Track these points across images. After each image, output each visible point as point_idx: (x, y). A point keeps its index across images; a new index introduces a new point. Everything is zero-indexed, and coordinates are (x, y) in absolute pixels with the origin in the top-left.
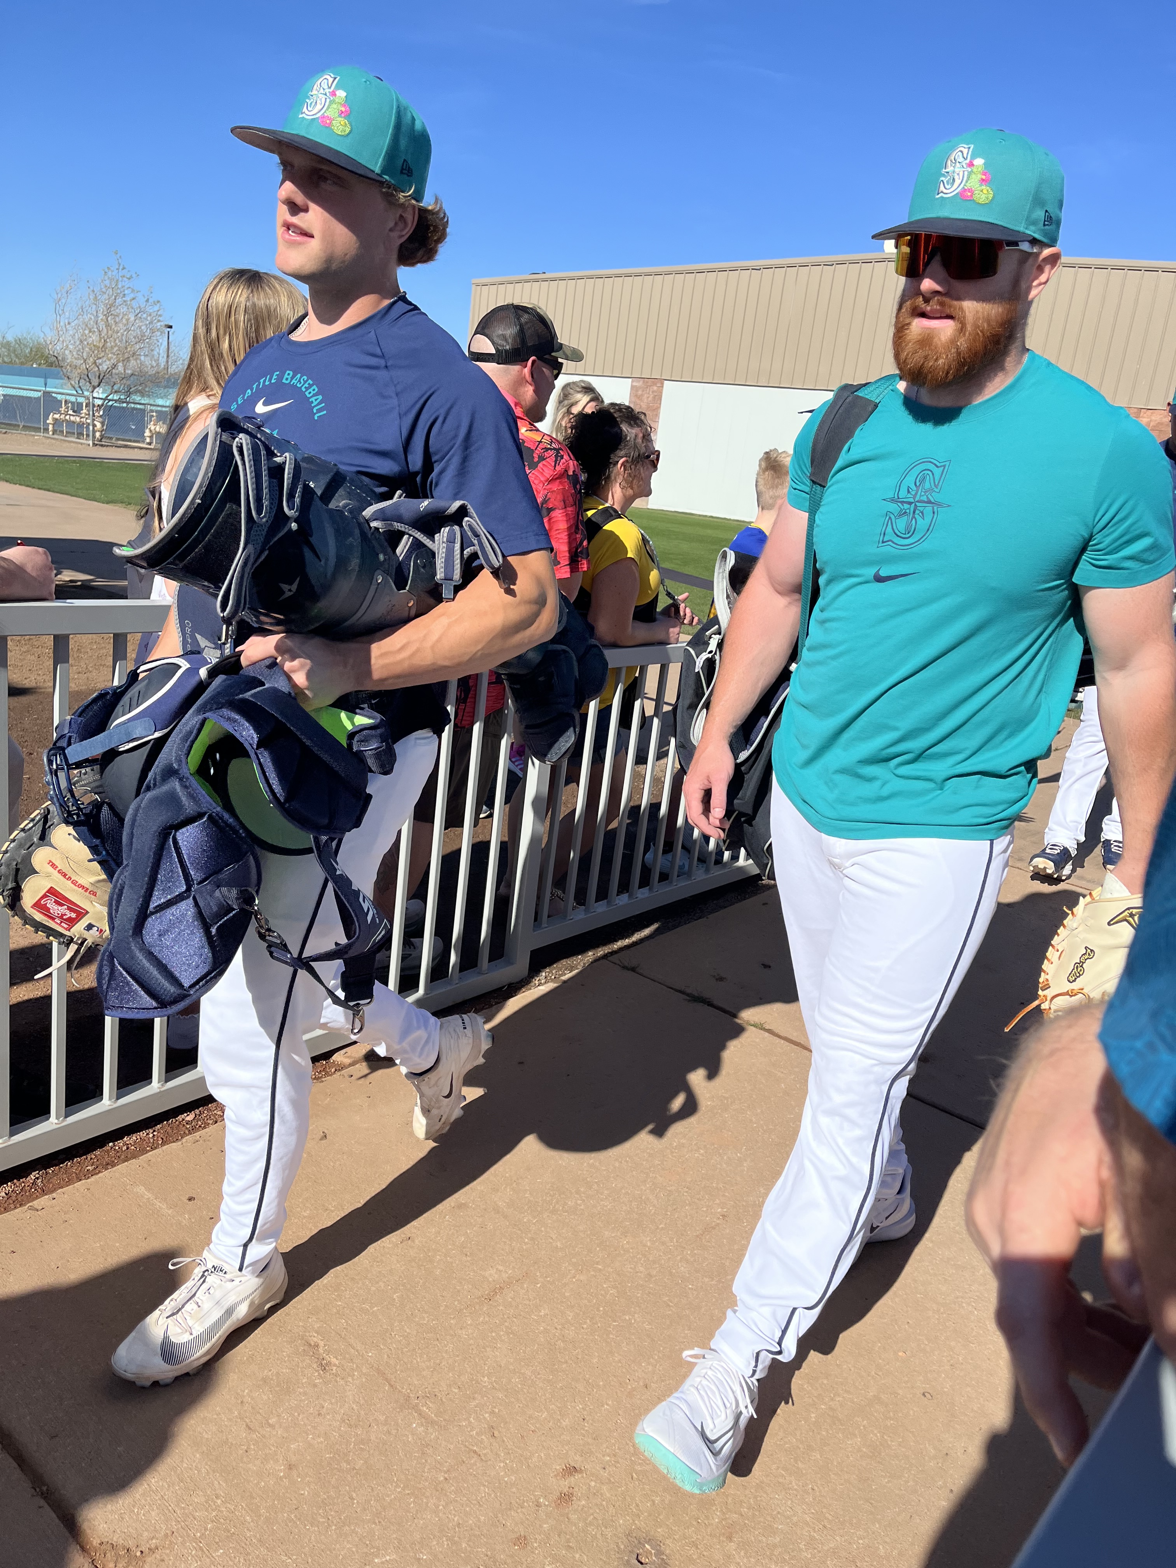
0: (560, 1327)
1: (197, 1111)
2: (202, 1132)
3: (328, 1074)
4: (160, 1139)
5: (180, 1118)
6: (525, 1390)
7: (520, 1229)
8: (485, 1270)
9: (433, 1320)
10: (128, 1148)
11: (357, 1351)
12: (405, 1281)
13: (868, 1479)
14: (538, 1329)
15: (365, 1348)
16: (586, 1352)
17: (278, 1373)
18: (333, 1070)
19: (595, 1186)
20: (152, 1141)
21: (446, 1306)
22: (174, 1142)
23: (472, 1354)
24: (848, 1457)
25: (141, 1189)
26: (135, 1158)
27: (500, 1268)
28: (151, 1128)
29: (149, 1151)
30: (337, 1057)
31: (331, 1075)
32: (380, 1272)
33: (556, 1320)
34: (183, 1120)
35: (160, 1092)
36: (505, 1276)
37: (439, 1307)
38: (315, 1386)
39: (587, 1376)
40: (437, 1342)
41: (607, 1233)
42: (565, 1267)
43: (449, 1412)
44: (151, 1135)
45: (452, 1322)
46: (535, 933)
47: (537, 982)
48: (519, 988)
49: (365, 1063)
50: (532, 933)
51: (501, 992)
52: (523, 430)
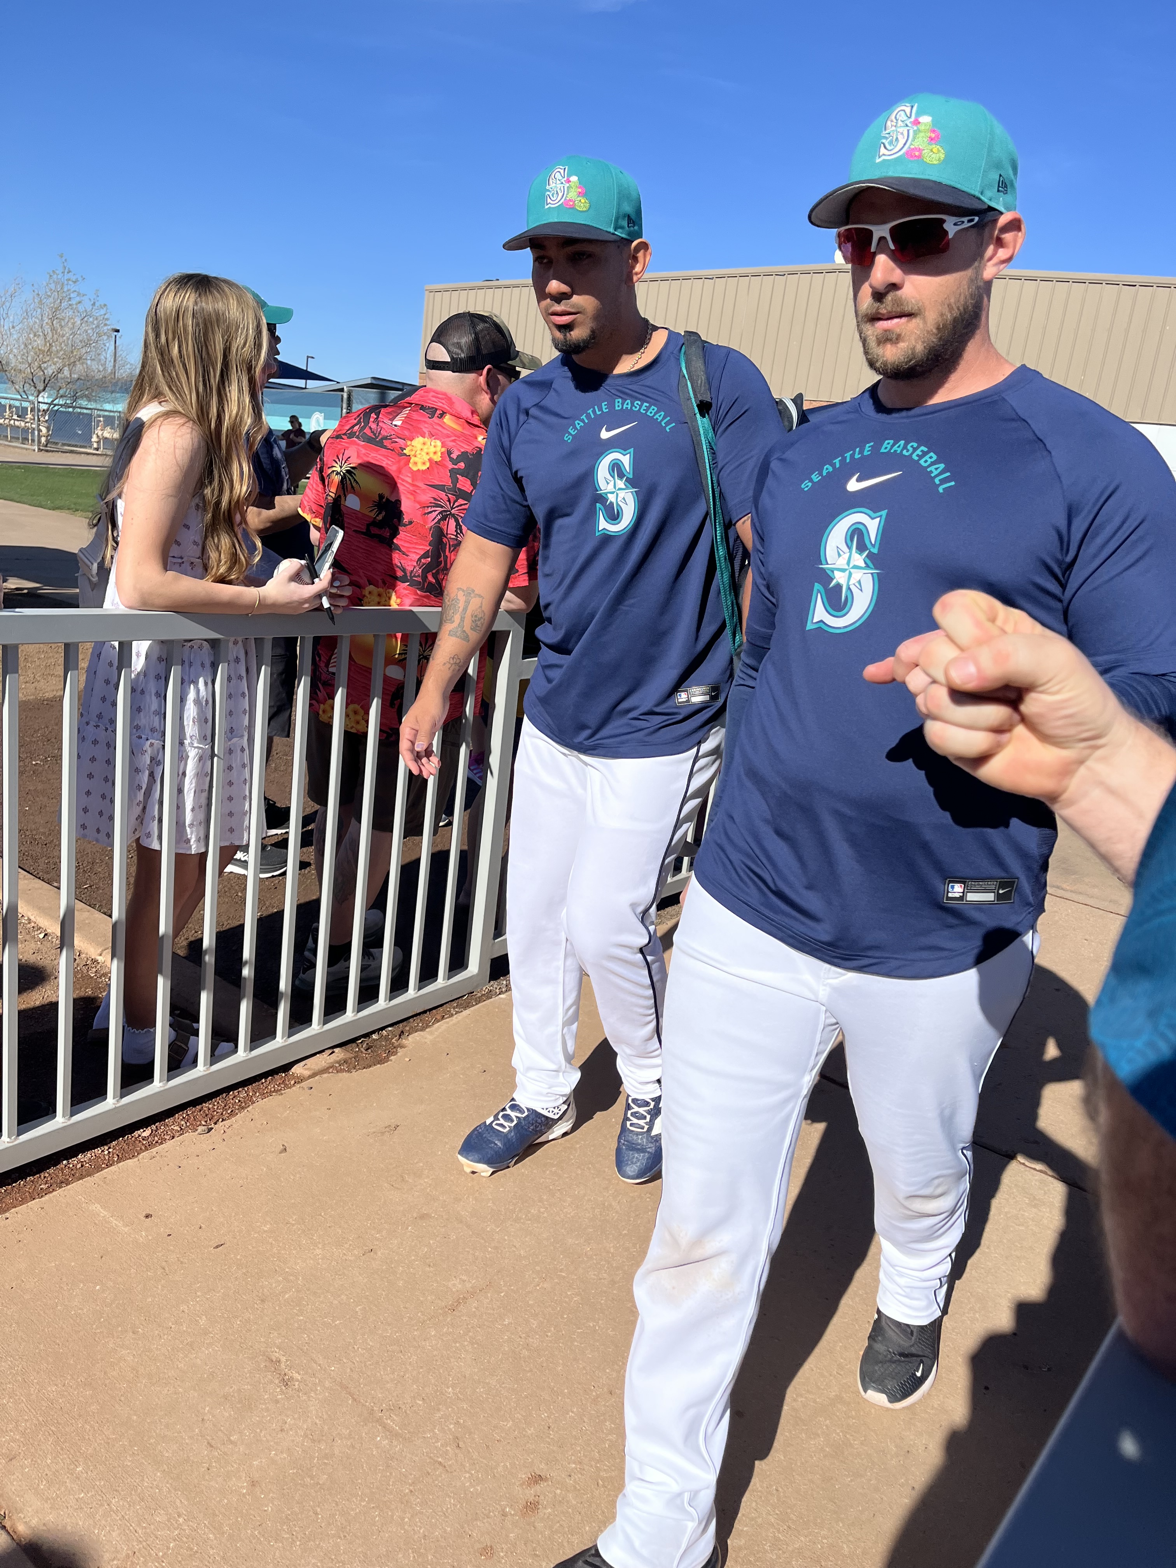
0: (524, 1335)
1: (154, 1127)
2: (159, 1148)
3: (288, 1087)
4: (115, 1156)
5: (136, 1134)
6: (490, 1400)
7: (483, 1239)
8: (449, 1281)
9: (396, 1332)
10: (82, 1166)
11: (320, 1365)
12: (367, 1294)
13: (832, 1479)
14: (502, 1338)
15: (328, 1362)
16: (551, 1360)
17: (239, 1390)
18: (292, 1082)
19: (558, 1194)
20: (107, 1158)
21: (409, 1317)
22: (130, 1158)
23: (436, 1365)
24: (812, 1457)
25: (96, 1207)
26: (90, 1176)
27: (464, 1278)
28: (106, 1144)
29: (104, 1168)
30: (297, 1070)
31: (290, 1088)
32: (342, 1285)
33: (520, 1329)
34: (140, 1136)
35: (116, 1108)
36: (468, 1285)
37: (402, 1319)
38: (277, 1402)
39: (552, 1384)
40: (400, 1355)
41: (570, 1240)
42: (529, 1275)
43: (414, 1424)
44: (106, 1152)
45: (416, 1333)
46: (496, 941)
47: (497, 991)
48: (479, 997)
49: (325, 1075)
50: (493, 941)
51: (460, 1001)
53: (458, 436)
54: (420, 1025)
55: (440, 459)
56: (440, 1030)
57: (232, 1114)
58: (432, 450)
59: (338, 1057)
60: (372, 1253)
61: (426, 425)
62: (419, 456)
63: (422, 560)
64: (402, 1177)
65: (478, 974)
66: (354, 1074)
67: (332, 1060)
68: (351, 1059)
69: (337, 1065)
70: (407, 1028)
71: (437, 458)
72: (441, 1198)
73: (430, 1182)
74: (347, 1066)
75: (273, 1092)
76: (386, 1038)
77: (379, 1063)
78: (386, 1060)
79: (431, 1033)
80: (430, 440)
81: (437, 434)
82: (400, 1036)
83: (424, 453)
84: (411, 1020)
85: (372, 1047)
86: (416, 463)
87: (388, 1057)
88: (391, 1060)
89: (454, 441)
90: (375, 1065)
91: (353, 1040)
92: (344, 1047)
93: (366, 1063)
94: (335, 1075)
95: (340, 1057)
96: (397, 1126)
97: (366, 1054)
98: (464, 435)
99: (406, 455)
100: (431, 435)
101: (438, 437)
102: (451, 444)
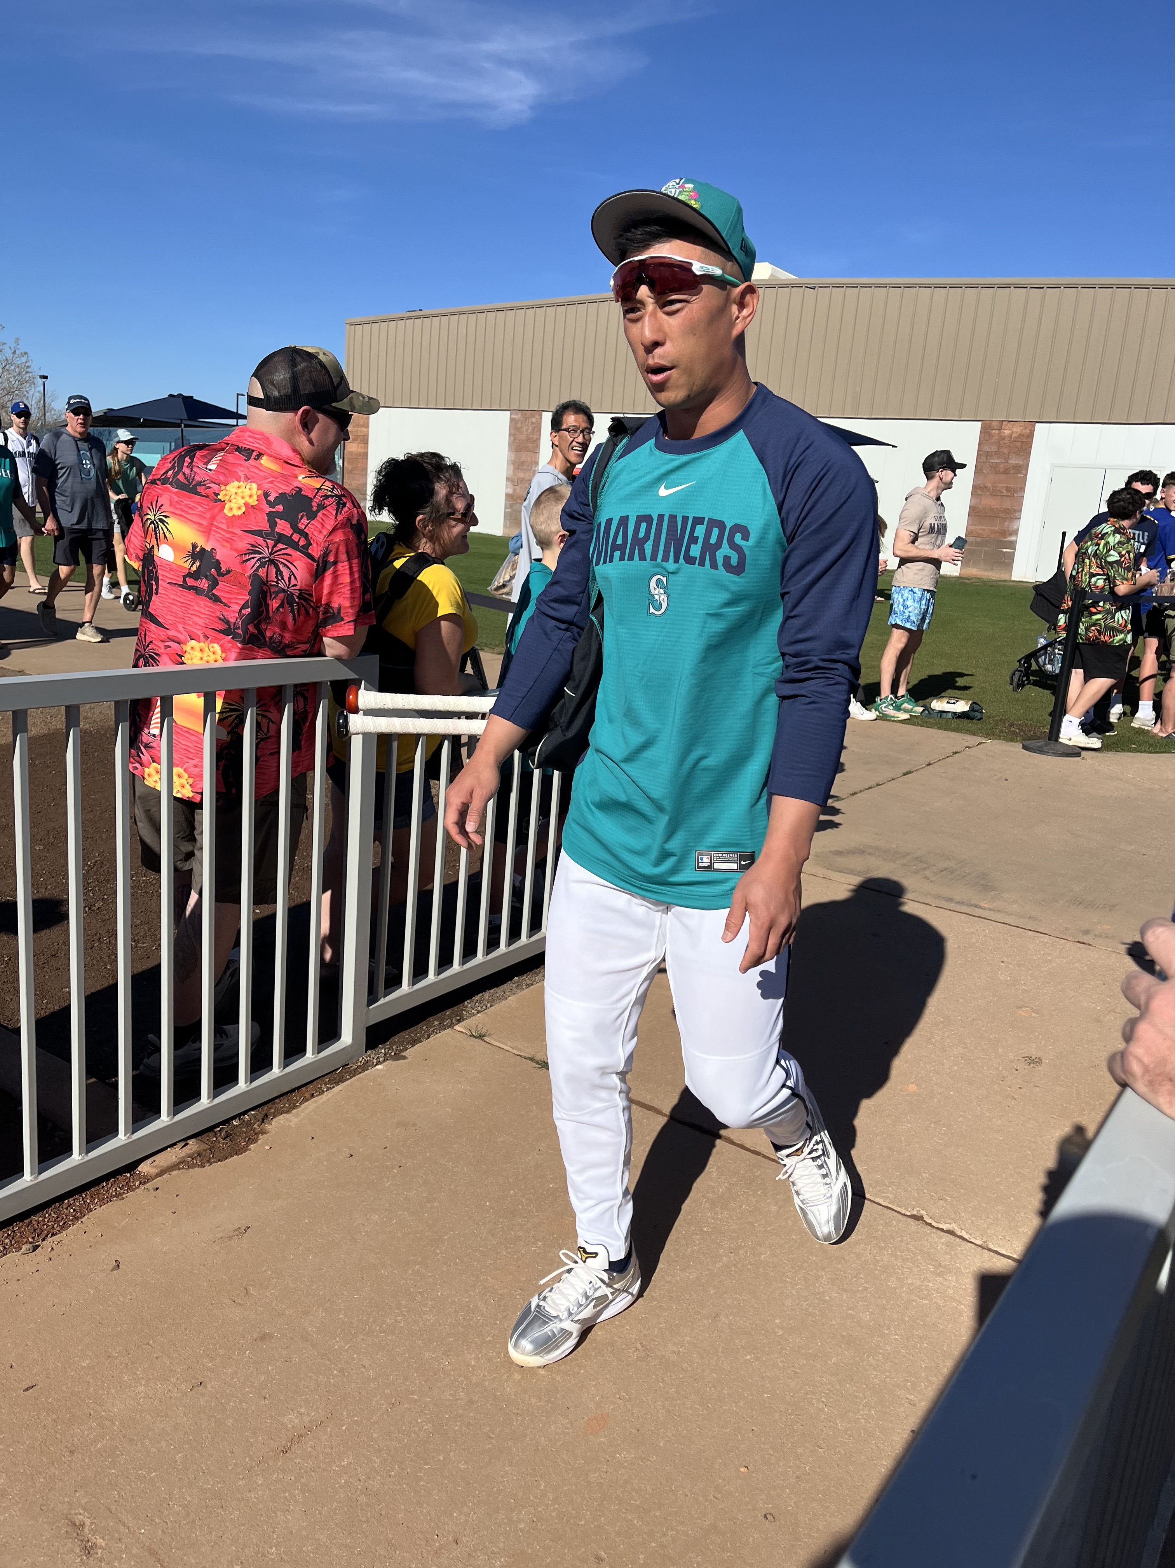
0: (364, 1477)
3: (131, 1189)
6: (317, 1560)
7: (329, 1360)
8: (284, 1416)
9: (219, 1483)
11: (128, 1528)
12: (191, 1438)
14: (339, 1483)
15: (138, 1524)
16: (391, 1505)
18: (137, 1184)
19: (419, 1298)
21: (235, 1464)
23: (260, 1520)
27: (303, 1410)
30: (145, 1168)
31: (133, 1190)
32: (164, 1428)
33: (359, 1470)
36: (306, 1419)
37: (227, 1466)
39: (390, 1536)
40: (220, 1510)
41: (427, 1353)
42: (377, 1402)
45: (240, 1483)
46: (371, 1007)
47: (375, 1061)
48: (354, 1070)
49: (174, 1173)
50: (366, 1008)
51: (334, 1075)
52: (300, 478)
53: (274, 477)
54: (287, 1105)
55: (257, 503)
56: (307, 1111)
57: (64, 1227)
58: (247, 492)
59: (191, 1149)
60: (201, 1388)
61: (242, 469)
62: (234, 501)
63: (243, 611)
64: (246, 1289)
65: (351, 1045)
66: (208, 1168)
67: (183, 1154)
68: (205, 1151)
69: (189, 1159)
70: (272, 1111)
71: (254, 501)
72: (287, 1312)
73: (277, 1294)
74: (201, 1159)
75: (115, 1196)
76: (249, 1124)
77: (236, 1154)
78: (245, 1149)
79: (297, 1115)
80: (245, 483)
81: (253, 477)
82: (263, 1120)
83: (239, 498)
84: (277, 1101)
85: (231, 1135)
86: (231, 509)
87: (247, 1145)
88: (250, 1150)
89: (271, 482)
90: (232, 1156)
91: (211, 1129)
92: (199, 1138)
93: (222, 1155)
94: (186, 1171)
95: (194, 1149)
96: (248, 1228)
97: (223, 1143)
98: (283, 475)
99: (220, 500)
100: (247, 479)
101: (254, 480)
102: (268, 486)
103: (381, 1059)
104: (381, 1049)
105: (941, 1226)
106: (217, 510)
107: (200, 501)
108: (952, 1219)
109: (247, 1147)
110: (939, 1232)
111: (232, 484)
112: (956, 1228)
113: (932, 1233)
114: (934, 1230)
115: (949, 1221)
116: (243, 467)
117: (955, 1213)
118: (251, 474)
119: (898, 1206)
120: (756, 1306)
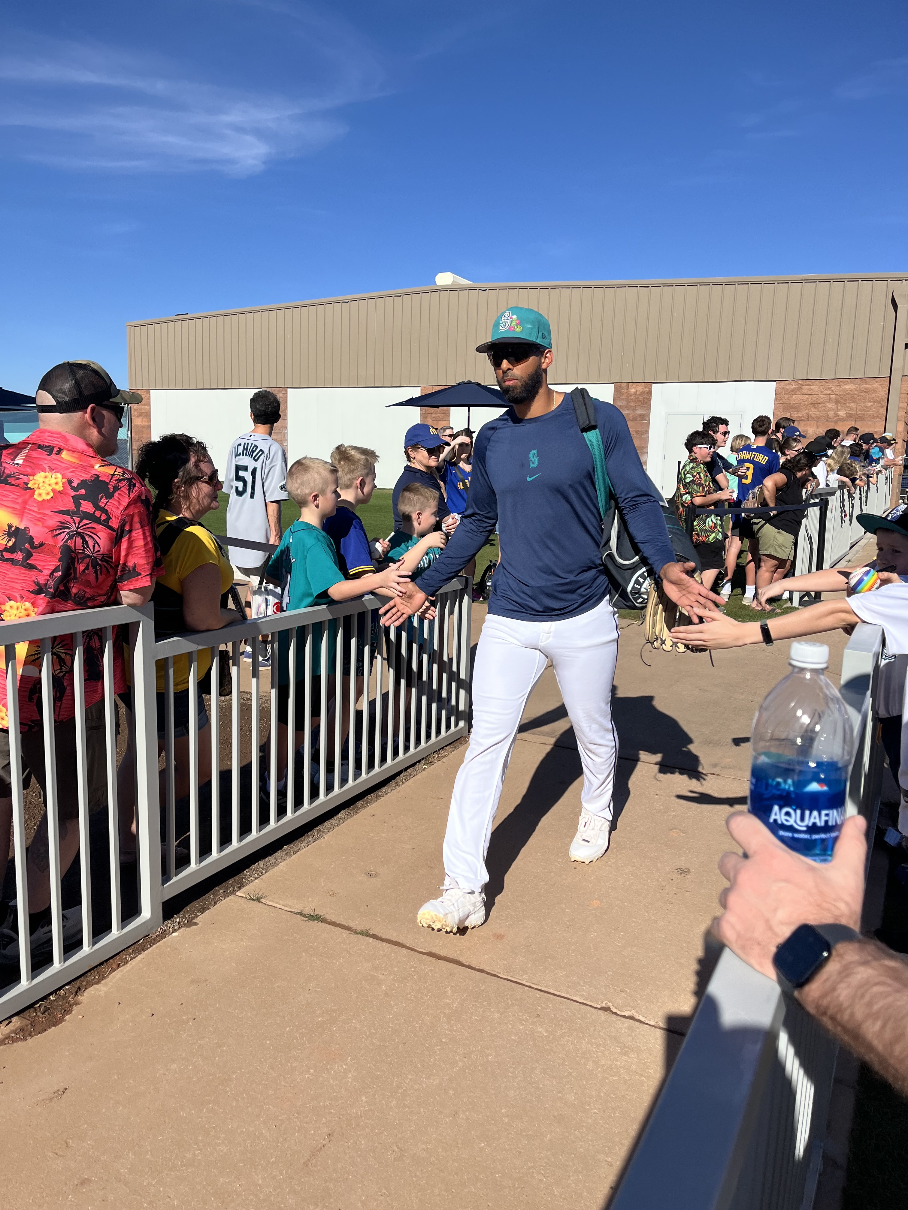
7: (139, 1195)
41: (221, 1180)
46: (165, 886)
47: (171, 929)
48: (154, 939)
50: (161, 887)
51: (136, 946)
52: (97, 466)
53: (75, 468)
54: (97, 977)
55: (62, 488)
56: (114, 980)
58: (53, 481)
59: (15, 1026)
61: (46, 462)
62: (42, 488)
63: (55, 574)
64: (66, 1143)
65: (150, 919)
66: (30, 1041)
68: (27, 1026)
69: (13, 1035)
70: (84, 983)
71: (60, 488)
72: (102, 1159)
73: (93, 1144)
74: (24, 1034)
76: (64, 997)
77: (54, 1025)
78: (61, 1020)
79: (106, 985)
80: (51, 474)
81: (57, 468)
83: (46, 485)
84: (89, 974)
85: (49, 1009)
86: (40, 495)
87: (63, 1016)
88: (65, 1020)
89: (72, 472)
90: (50, 1028)
91: (31, 1006)
92: (22, 1015)
93: (41, 1028)
94: (10, 1045)
95: (17, 1026)
96: (66, 1089)
97: (42, 1018)
98: (82, 466)
99: (30, 488)
100: (51, 470)
101: (57, 470)
102: (70, 475)
103: (176, 928)
104: (176, 918)
105: (623, 1014)
106: (27, 496)
107: (11, 490)
108: (632, 1007)
109: (63, 1018)
110: (623, 1019)
111: (39, 474)
112: (635, 1014)
113: (617, 1020)
114: (619, 1018)
115: (629, 1008)
116: (47, 460)
117: (634, 1002)
118: (54, 465)
119: (591, 1001)
120: (486, 1100)
